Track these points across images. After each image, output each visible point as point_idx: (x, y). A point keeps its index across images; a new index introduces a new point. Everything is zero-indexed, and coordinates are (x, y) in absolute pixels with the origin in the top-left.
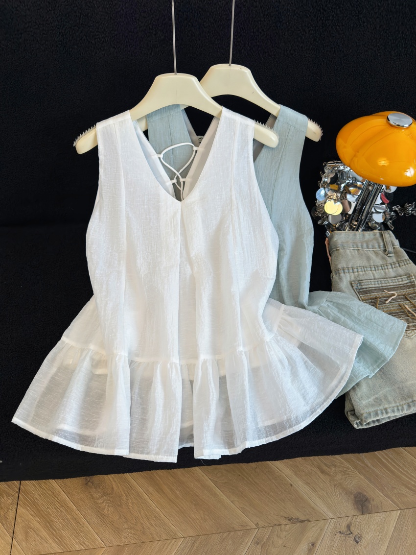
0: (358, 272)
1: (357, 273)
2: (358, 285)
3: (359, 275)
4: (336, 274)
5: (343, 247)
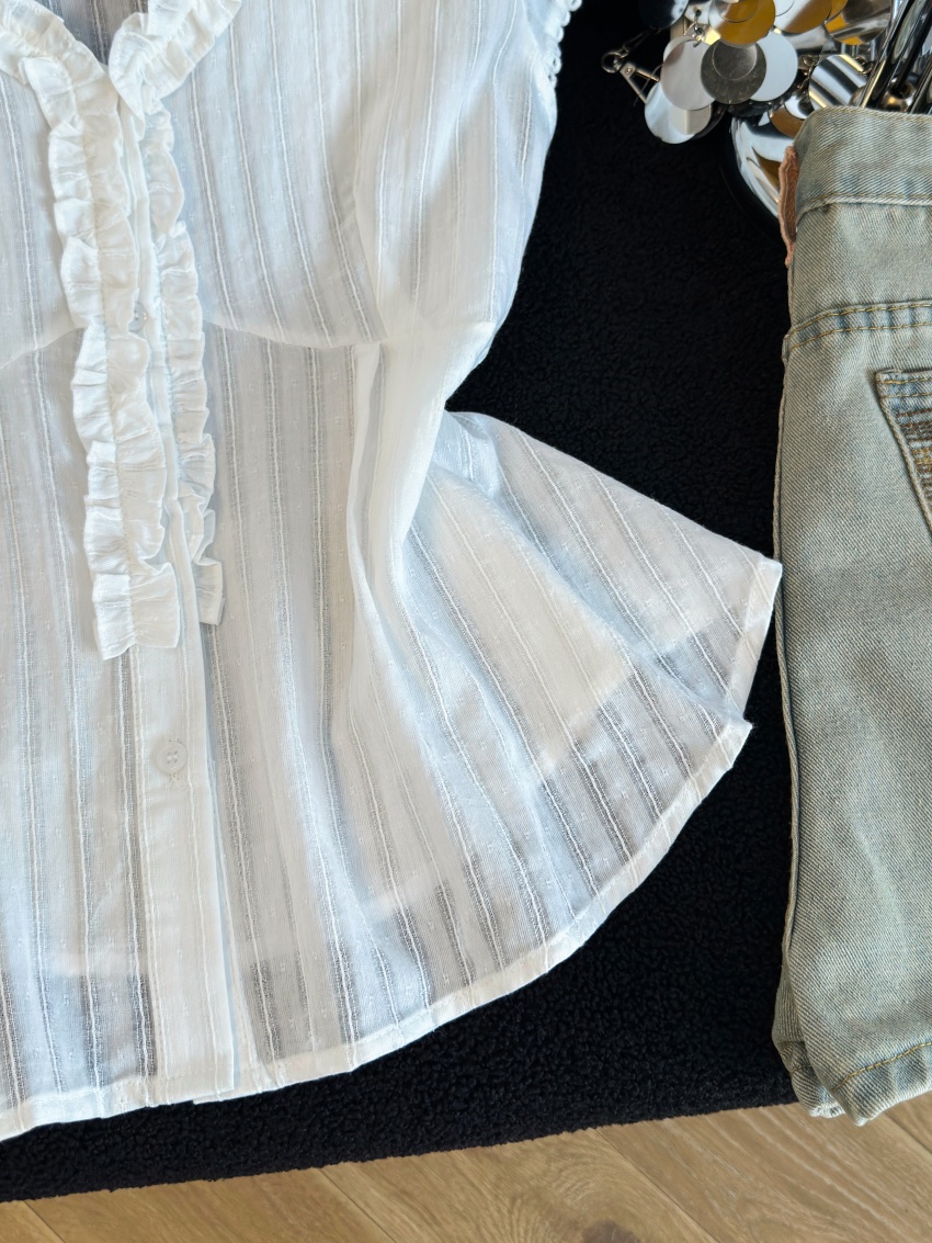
0: (914, 324)
1: (907, 333)
2: (908, 390)
3: (916, 344)
4: (804, 341)
5: (857, 195)
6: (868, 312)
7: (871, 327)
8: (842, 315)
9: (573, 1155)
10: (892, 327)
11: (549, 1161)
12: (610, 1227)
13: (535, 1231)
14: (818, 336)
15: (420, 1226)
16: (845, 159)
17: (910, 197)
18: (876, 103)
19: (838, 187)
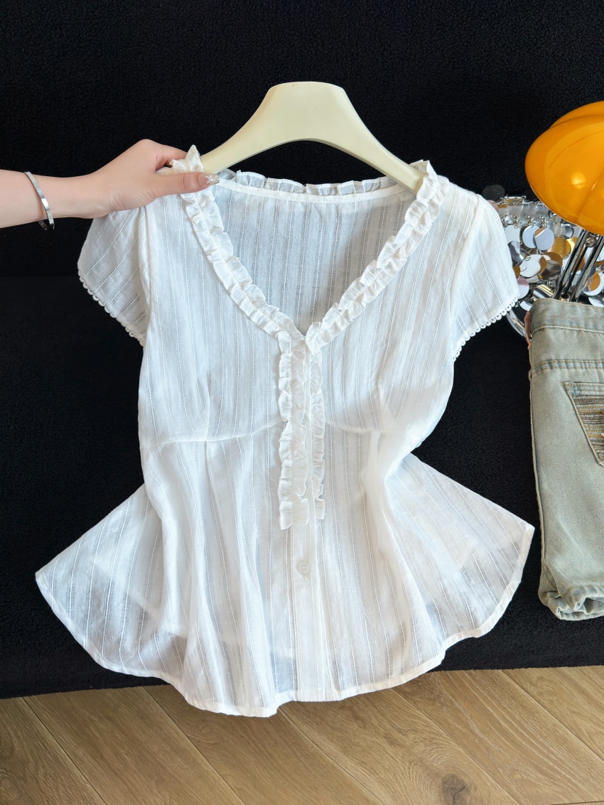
0: (575, 368)
1: (573, 370)
2: (576, 388)
3: (576, 374)
4: (537, 372)
5: (553, 325)
6: (559, 362)
7: (560, 367)
8: (550, 363)
9: (436, 744)
10: (568, 368)
11: (426, 745)
12: (453, 777)
13: (420, 777)
14: (542, 369)
15: (369, 776)
16: (548, 315)
17: (571, 327)
18: (557, 297)
19: (546, 323)
